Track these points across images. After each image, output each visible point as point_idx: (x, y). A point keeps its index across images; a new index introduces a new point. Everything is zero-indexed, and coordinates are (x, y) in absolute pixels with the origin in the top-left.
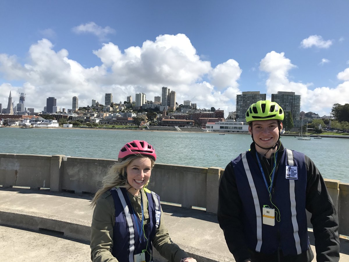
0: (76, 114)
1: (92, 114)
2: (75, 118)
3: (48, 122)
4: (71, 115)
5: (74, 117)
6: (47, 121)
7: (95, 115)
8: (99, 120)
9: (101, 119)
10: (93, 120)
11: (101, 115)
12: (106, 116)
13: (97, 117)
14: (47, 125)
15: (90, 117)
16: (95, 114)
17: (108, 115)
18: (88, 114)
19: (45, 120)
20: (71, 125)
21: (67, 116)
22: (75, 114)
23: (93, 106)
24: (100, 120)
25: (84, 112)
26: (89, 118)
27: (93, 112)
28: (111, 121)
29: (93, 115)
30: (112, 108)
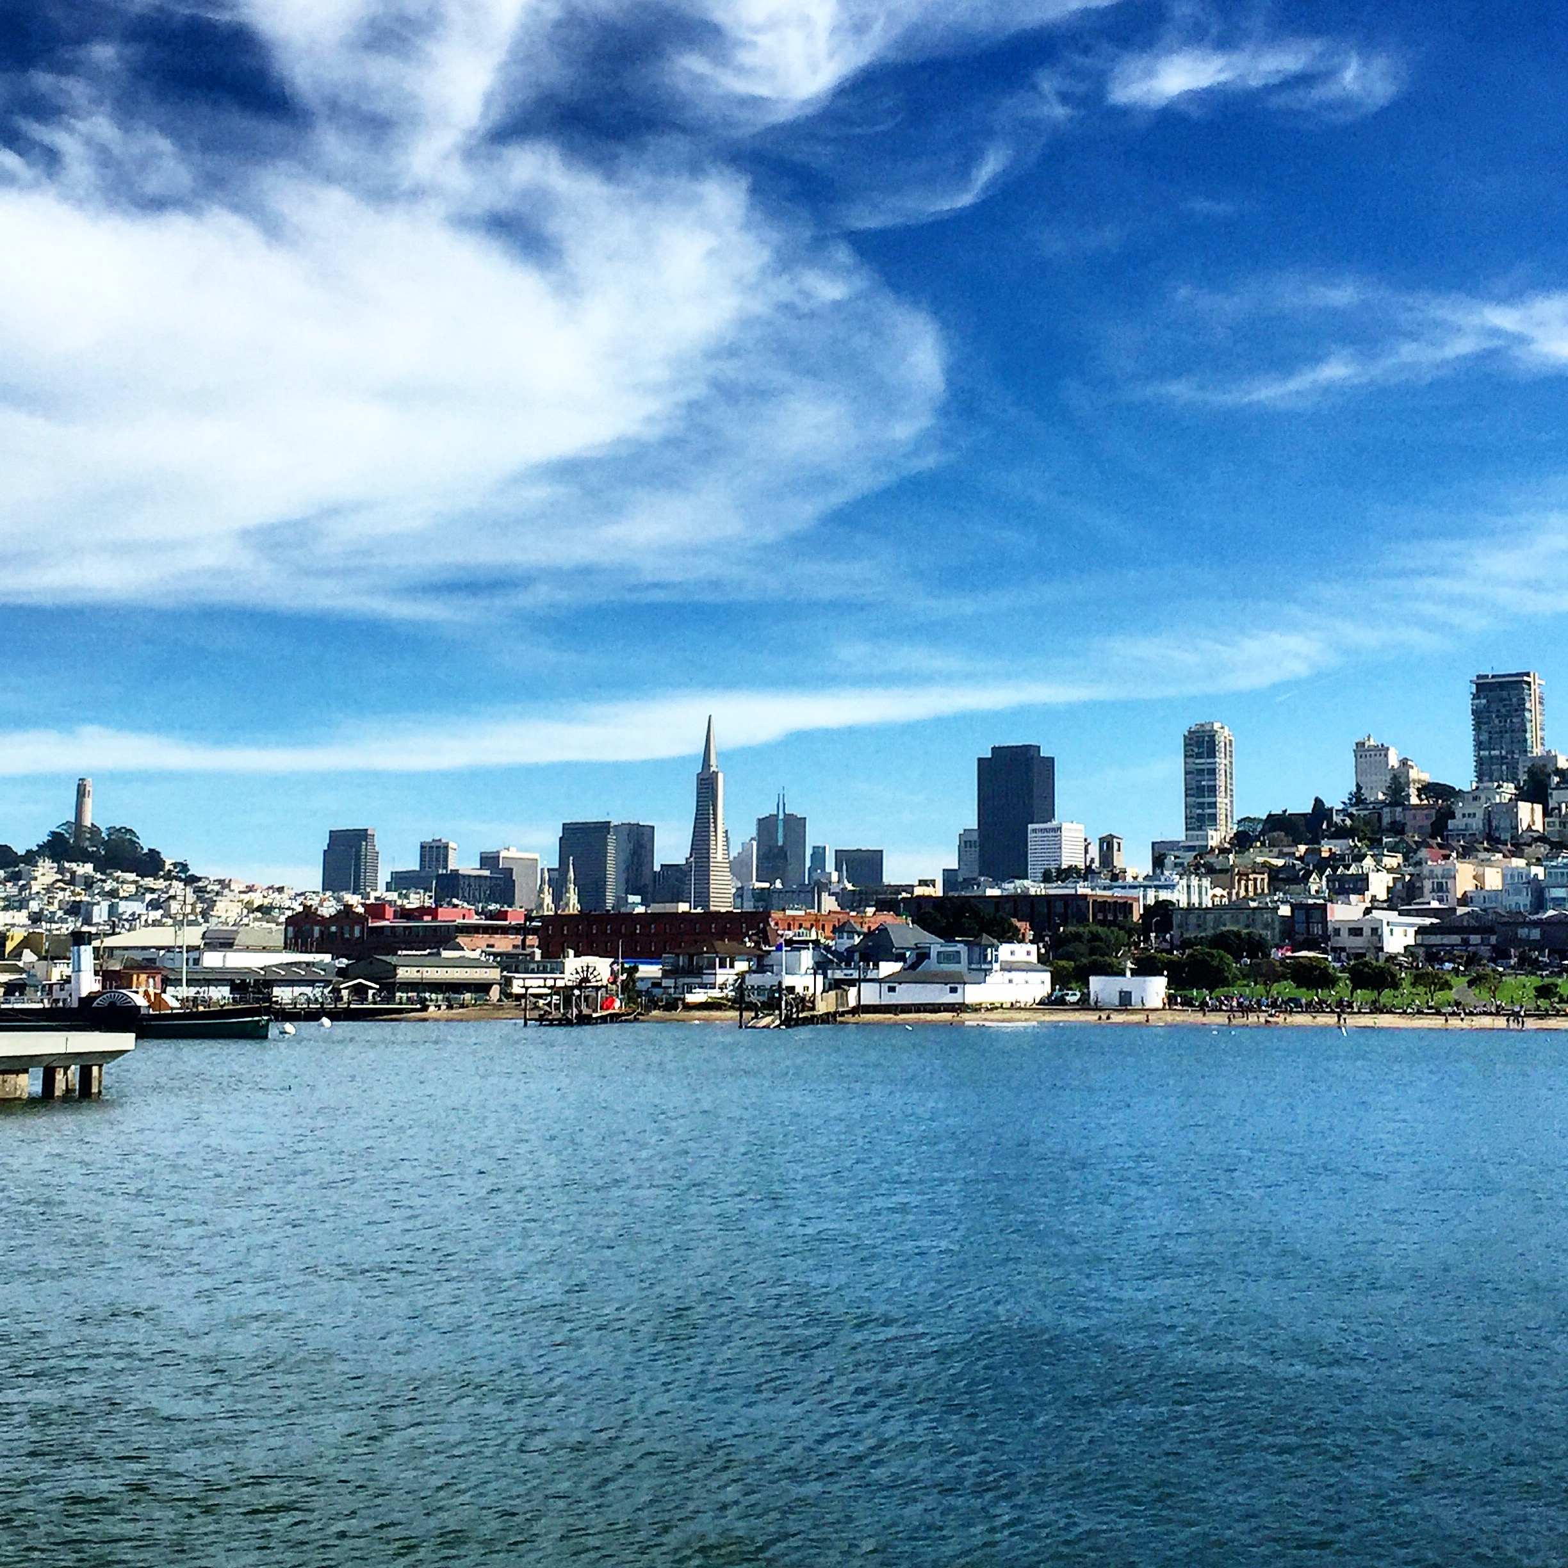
0: (1206, 882)
1: (1342, 879)
2: (1192, 919)
3: (962, 967)
4: (1164, 895)
5: (1190, 909)
6: (955, 957)
7: (1380, 884)
8: (1411, 931)
9: (1427, 921)
10: (1356, 932)
11: (1428, 885)
12: (1480, 888)
13: (1391, 904)
14: (953, 990)
15: (1323, 908)
16: (1373, 877)
17: (1493, 880)
18: (1308, 874)
19: (936, 945)
20: (1156, 988)
21: (1126, 908)
22: (1194, 881)
23: (1357, 798)
24: (1421, 931)
25: (1280, 862)
26: (1317, 914)
27: (1360, 858)
28: (1522, 932)
29: (1360, 884)
30: (1538, 808)
